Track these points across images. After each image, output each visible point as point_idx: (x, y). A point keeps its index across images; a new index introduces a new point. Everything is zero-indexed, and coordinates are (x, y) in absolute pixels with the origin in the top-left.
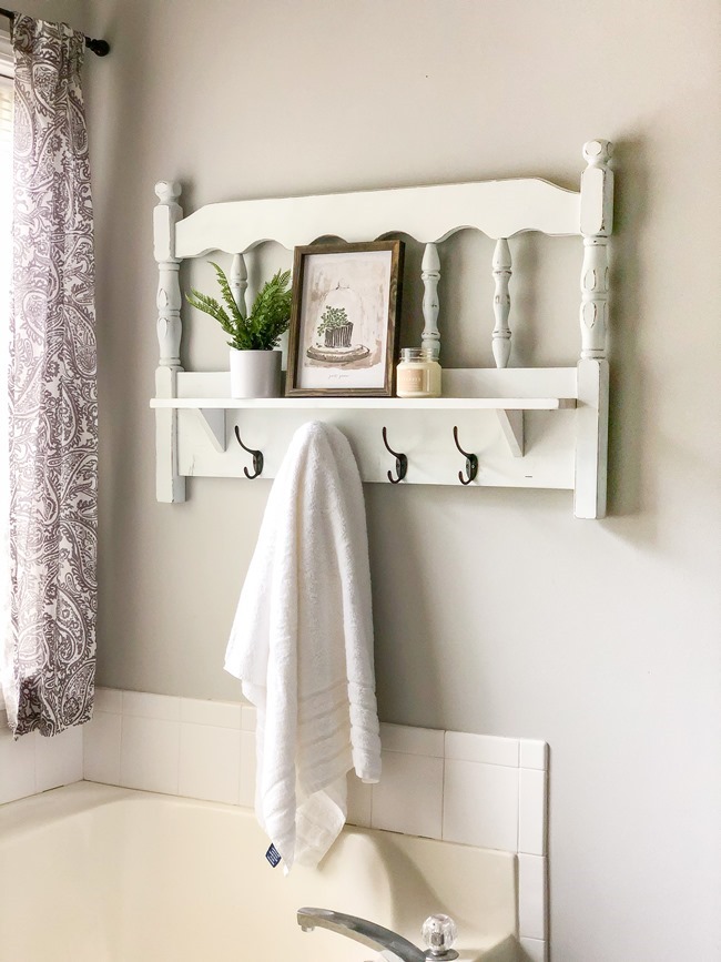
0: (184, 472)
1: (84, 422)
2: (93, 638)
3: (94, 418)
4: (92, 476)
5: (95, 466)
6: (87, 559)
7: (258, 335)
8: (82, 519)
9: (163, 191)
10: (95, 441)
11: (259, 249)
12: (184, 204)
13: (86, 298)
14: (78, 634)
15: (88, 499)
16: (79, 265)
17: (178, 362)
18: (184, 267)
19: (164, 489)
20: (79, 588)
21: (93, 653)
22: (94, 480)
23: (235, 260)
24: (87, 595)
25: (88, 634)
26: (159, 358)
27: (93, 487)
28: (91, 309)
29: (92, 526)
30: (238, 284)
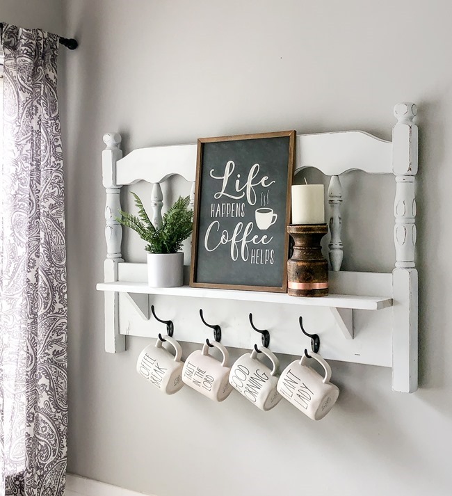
0: (123, 332)
1: (57, 296)
2: (65, 444)
3: (64, 294)
4: (62, 333)
5: (65, 326)
6: (59, 390)
7: (165, 243)
8: (56, 363)
9: (108, 140)
10: (64, 309)
11: (171, 179)
12: (123, 147)
13: (58, 213)
14: (53, 442)
15: (60, 348)
16: (53, 191)
17: (120, 255)
18: (123, 191)
19: (109, 344)
20: (54, 410)
21: (64, 454)
22: (64, 336)
23: (154, 188)
24: (60, 415)
25: (61, 441)
26: (107, 253)
27: (64, 340)
28: (62, 220)
29: (63, 367)
30: (156, 204)
